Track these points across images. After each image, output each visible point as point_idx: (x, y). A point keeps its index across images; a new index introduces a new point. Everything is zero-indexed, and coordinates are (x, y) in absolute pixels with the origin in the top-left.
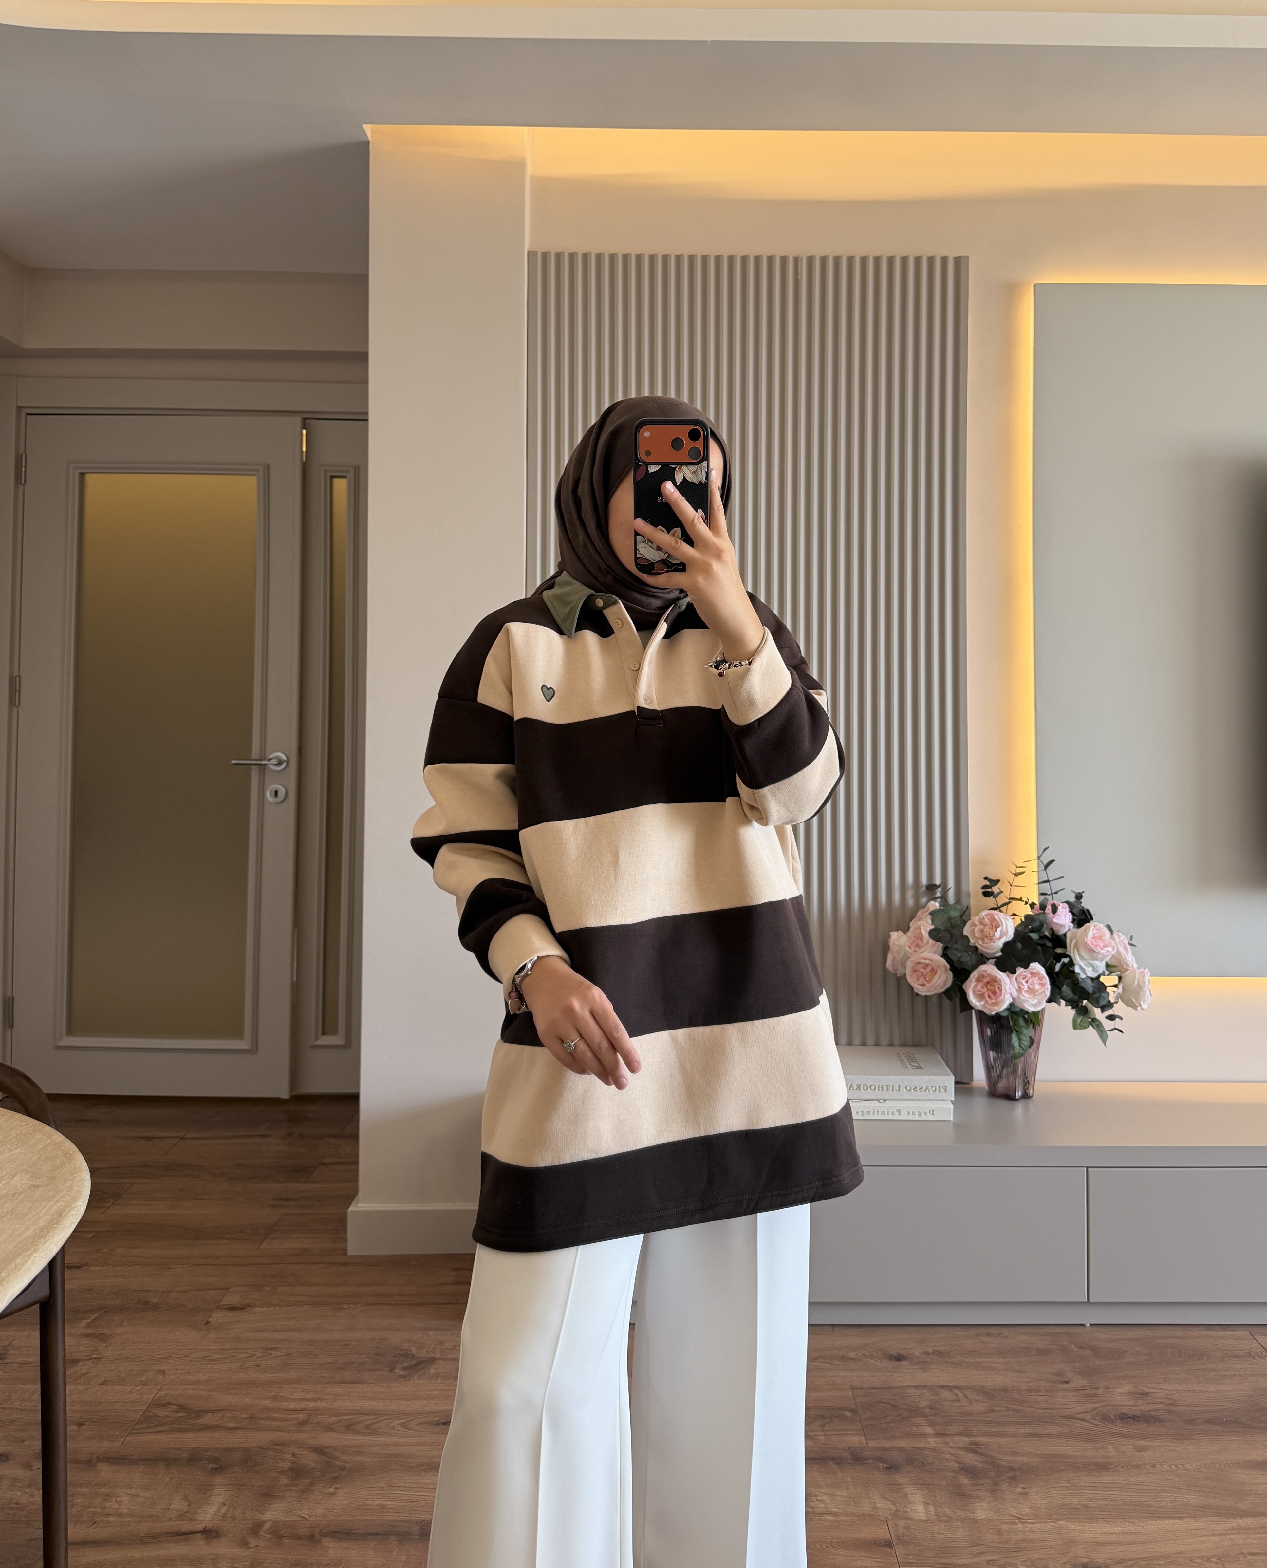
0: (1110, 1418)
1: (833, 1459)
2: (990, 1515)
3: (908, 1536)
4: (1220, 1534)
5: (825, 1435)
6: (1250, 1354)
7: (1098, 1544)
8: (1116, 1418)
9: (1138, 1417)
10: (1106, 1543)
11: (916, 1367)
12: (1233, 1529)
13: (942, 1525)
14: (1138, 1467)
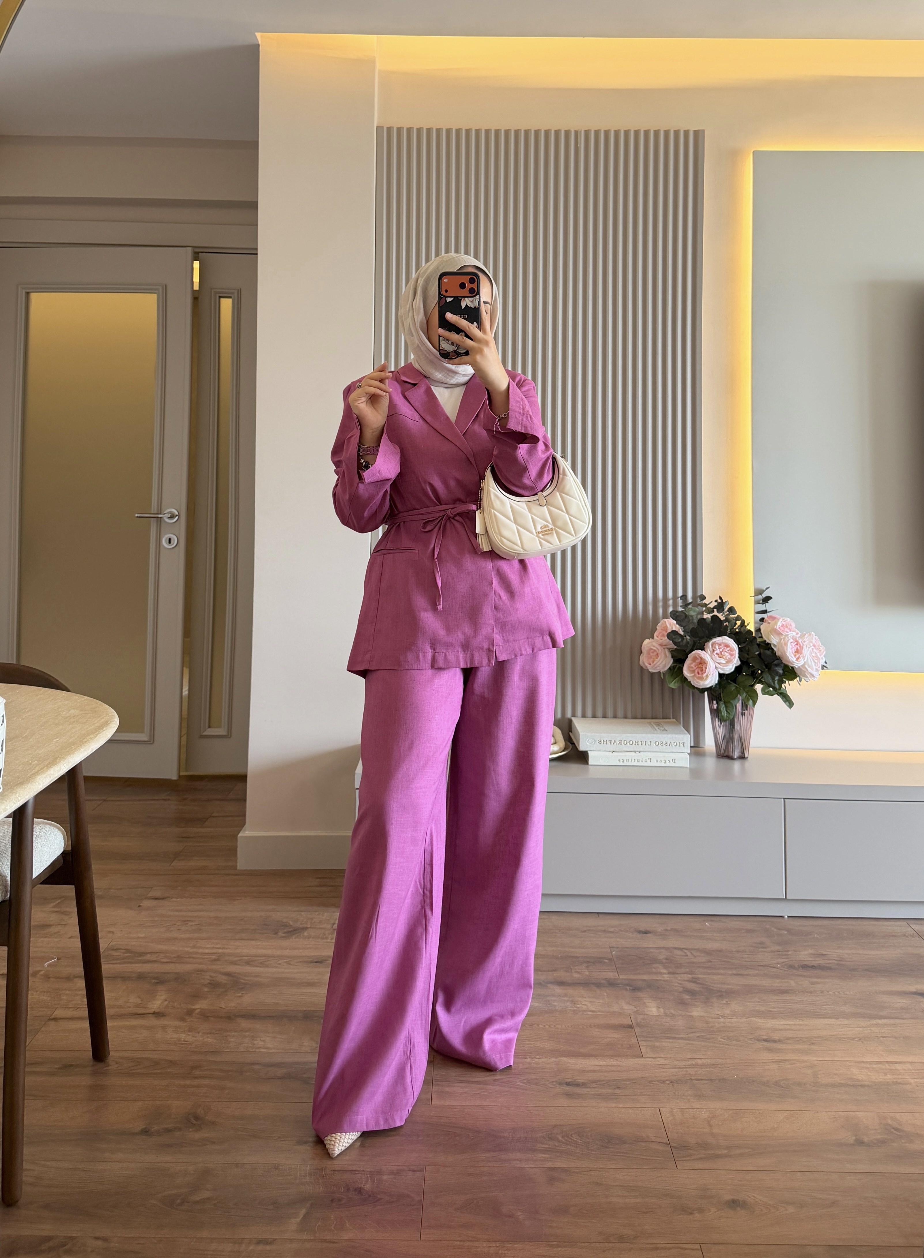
0: (795, 967)
1: (593, 984)
2: (702, 1014)
3: (644, 1023)
4: (863, 1027)
5: (589, 972)
6: (905, 935)
7: (776, 1030)
8: (799, 967)
9: (815, 967)
10: (782, 1029)
11: (657, 937)
12: (872, 1025)
13: (669, 1019)
14: (811, 992)
